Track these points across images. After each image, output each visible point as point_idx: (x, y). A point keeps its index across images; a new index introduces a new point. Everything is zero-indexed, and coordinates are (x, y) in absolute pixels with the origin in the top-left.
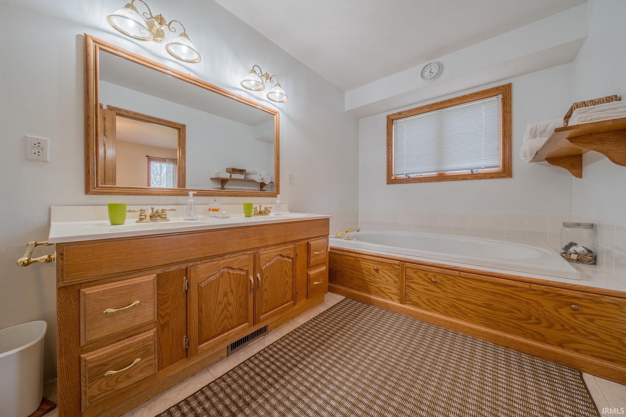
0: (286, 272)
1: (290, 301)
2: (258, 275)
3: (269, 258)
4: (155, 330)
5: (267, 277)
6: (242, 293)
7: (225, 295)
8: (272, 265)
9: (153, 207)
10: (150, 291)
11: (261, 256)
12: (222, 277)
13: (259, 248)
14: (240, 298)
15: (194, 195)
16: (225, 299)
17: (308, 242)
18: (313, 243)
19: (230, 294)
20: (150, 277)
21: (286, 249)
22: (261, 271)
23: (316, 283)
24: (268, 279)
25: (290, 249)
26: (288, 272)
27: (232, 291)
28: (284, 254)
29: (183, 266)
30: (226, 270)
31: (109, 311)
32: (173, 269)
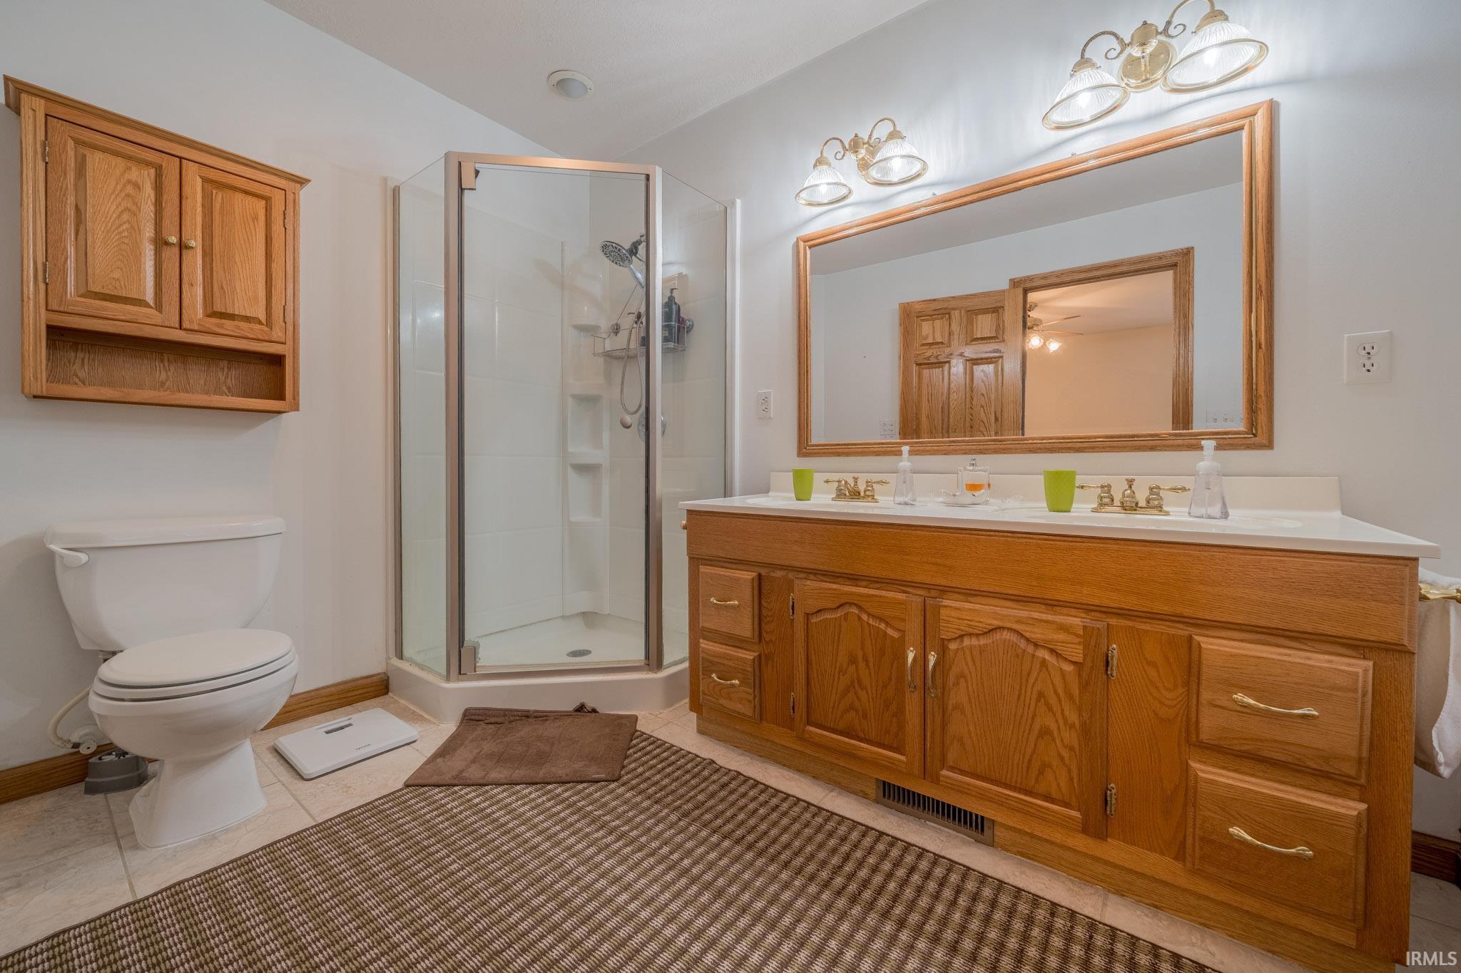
0: (1041, 695)
1: (1067, 805)
3: (970, 626)
4: (756, 654)
5: (962, 675)
6: (890, 679)
7: (853, 660)
8: (982, 650)
9: (856, 475)
10: (748, 593)
11: (943, 611)
12: (846, 619)
13: (944, 591)
14: (885, 687)
16: (852, 669)
17: (1190, 637)
18: (1213, 646)
19: (862, 664)
20: (748, 576)
21: (1041, 621)
22: (942, 650)
23: (1235, 830)
24: (966, 681)
25: (1063, 628)
26: (1053, 700)
27: (866, 660)
28: (1033, 636)
29: (791, 575)
30: (854, 610)
31: (713, 600)
32: (779, 574)
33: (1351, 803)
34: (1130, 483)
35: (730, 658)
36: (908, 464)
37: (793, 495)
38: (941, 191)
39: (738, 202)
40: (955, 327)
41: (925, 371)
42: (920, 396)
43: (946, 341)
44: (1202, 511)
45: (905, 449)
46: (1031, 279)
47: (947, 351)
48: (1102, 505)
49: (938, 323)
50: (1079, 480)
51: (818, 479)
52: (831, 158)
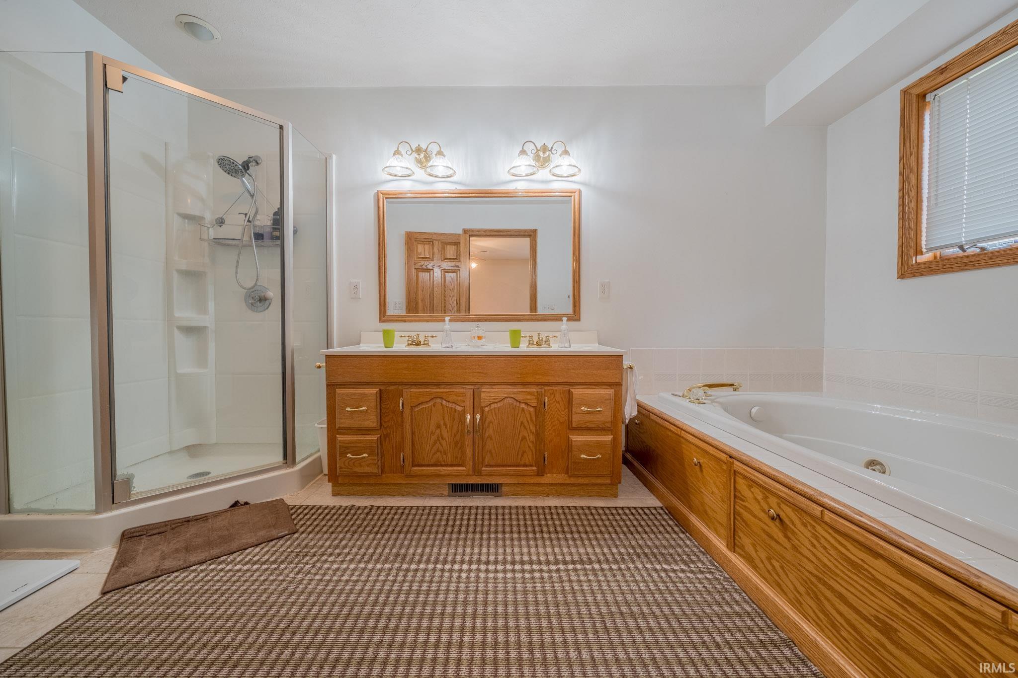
0: (522, 423)
1: (531, 466)
2: (478, 416)
3: (494, 399)
4: (379, 436)
5: (491, 422)
6: (458, 432)
7: (438, 426)
8: (499, 409)
9: (418, 333)
10: (373, 402)
11: (482, 394)
12: (434, 406)
13: (482, 384)
14: (455, 436)
15: (450, 321)
16: (438, 431)
17: (569, 390)
18: (577, 392)
19: (443, 427)
20: (373, 391)
21: (522, 392)
22: (482, 413)
23: (583, 456)
24: (493, 424)
25: (530, 393)
26: (526, 424)
27: (445, 424)
28: (519, 399)
29: (400, 388)
30: (439, 400)
31: (348, 409)
32: (392, 388)
33: (609, 437)
34: (539, 334)
35: (360, 442)
36: (449, 326)
37: (383, 345)
38: (460, 188)
39: (334, 157)
40: (436, 250)
41: (420, 273)
42: (417, 288)
43: (431, 257)
44: (563, 345)
45: (447, 319)
46: (472, 230)
47: (432, 263)
48: (529, 344)
49: (427, 246)
50: (523, 334)
51: (397, 335)
52: (403, 152)
